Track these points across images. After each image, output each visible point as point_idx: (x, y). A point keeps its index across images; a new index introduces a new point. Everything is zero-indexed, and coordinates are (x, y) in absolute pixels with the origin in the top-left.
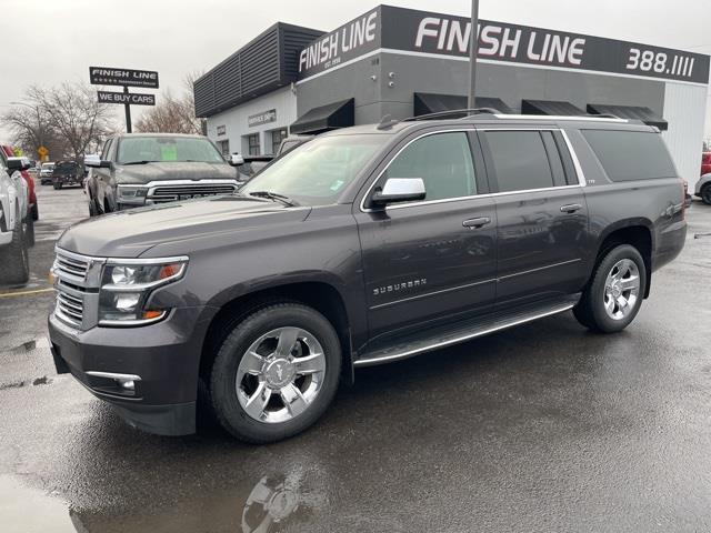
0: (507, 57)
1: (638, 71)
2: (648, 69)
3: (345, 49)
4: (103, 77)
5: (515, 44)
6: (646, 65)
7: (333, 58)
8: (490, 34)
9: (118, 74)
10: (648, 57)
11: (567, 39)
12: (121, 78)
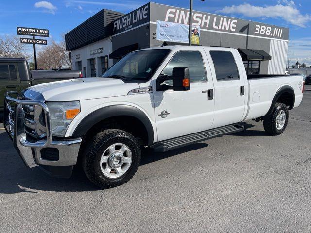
0: (205, 27)
1: (259, 35)
2: (263, 33)
3: (134, 21)
4: (23, 32)
5: (208, 21)
7: (129, 25)
8: (197, 17)
9: (30, 30)
10: (263, 28)
11: (230, 20)
12: (31, 32)
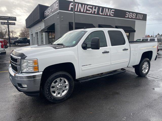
0: (94, 13)
1: (128, 18)
2: (131, 17)
3: (52, 11)
5: (96, 10)
6: (130, 16)
7: (50, 13)
8: (89, 8)
9: (6, 18)
10: (131, 14)
11: (110, 10)
